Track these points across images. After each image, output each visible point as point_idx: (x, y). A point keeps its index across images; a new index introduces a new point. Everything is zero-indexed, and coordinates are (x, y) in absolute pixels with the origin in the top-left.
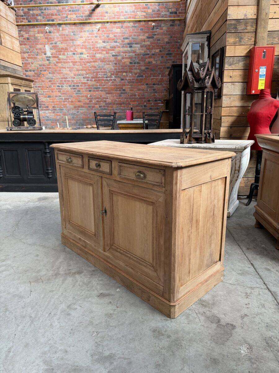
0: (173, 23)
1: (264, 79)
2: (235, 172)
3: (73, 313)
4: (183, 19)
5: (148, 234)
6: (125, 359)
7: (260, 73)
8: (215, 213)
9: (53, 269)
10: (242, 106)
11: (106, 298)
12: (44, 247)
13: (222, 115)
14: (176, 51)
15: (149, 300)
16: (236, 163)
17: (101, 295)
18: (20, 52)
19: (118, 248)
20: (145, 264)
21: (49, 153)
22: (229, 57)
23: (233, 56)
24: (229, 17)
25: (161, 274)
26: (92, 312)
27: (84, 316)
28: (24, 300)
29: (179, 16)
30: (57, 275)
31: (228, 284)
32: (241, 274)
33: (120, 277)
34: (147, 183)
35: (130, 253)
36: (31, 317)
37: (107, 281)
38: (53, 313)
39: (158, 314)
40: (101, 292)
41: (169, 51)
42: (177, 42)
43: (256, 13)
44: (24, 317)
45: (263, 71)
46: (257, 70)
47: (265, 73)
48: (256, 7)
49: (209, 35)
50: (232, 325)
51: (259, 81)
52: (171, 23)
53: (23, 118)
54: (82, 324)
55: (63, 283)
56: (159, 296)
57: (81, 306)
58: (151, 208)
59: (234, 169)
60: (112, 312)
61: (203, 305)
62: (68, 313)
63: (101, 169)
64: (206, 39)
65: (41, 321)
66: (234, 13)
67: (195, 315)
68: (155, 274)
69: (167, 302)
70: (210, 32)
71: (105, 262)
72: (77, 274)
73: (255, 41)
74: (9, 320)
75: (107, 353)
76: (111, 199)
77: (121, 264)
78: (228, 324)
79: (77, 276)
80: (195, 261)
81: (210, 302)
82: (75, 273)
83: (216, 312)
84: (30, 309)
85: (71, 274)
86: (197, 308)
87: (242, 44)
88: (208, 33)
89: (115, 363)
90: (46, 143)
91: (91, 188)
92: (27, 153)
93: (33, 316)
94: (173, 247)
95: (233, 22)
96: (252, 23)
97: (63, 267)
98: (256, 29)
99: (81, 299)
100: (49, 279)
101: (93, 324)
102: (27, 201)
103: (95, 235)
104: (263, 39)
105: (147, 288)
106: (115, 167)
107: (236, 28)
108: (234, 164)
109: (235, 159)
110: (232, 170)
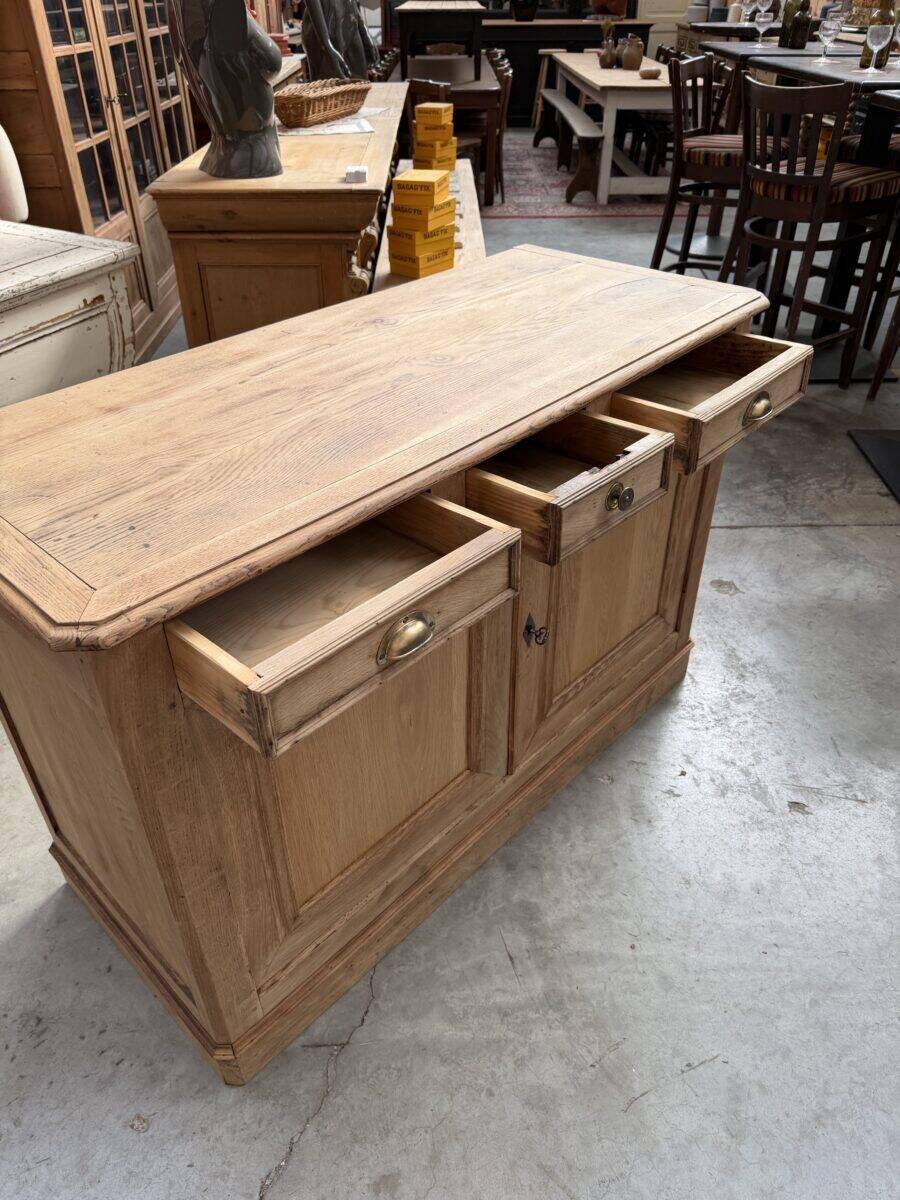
9: (511, 1035)
28: (745, 1071)
44: (825, 1027)
72: (538, 919)
74: (860, 1074)
79: (550, 919)
82: (533, 932)
85: (540, 943)
97: (487, 998)
108: (116, 324)
109: (114, 304)
110: (112, 349)
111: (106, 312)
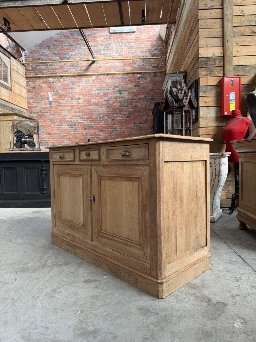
0: (156, 74)
1: (234, 102)
2: (215, 177)
3: (57, 295)
4: (164, 72)
5: (134, 211)
6: (110, 333)
7: (230, 98)
8: (198, 194)
9: (41, 262)
10: (218, 126)
11: (93, 283)
12: (34, 245)
13: (200, 134)
14: (158, 96)
15: (136, 283)
16: (215, 169)
17: (87, 281)
18: (26, 98)
19: (105, 234)
20: (131, 244)
21: (45, 170)
22: (203, 87)
23: (206, 85)
24: (201, 56)
25: (148, 250)
26: (77, 294)
27: (68, 298)
28: (8, 286)
29: (160, 69)
30: (43, 266)
31: (216, 271)
32: (229, 263)
33: (107, 265)
34: (132, 160)
35: (117, 236)
36: (13, 299)
37: (94, 270)
38: (36, 296)
39: (146, 296)
40: (88, 278)
41: (153, 96)
42: (159, 89)
43: (222, 52)
44: (6, 299)
45: (232, 96)
46: (227, 96)
47: (234, 98)
48: (222, 48)
49: (185, 74)
50: (223, 303)
51: (230, 104)
52: (154, 74)
53: (24, 141)
54: (66, 304)
55: (49, 272)
56: (147, 275)
57: (66, 290)
58: (136, 184)
59: (214, 174)
60: (98, 294)
61: (192, 287)
62: (52, 296)
63: (90, 158)
64: (183, 77)
65: (23, 302)
66: (204, 53)
67: (184, 296)
68: (142, 253)
69: (155, 280)
70: (186, 72)
71: (93, 252)
72: (65, 265)
73: (223, 74)
75: (91, 329)
76: (99, 185)
77: (109, 250)
78: (219, 302)
79: (64, 267)
80: (181, 240)
81: (199, 285)
82: (62, 265)
83: (206, 293)
84: (13, 293)
85: (59, 265)
86: (185, 290)
87: (213, 76)
88: (184, 73)
89: (99, 337)
90: (43, 161)
91: (81, 179)
92: (25, 171)
93: (15, 298)
94: (158, 218)
95: (204, 59)
96: (220, 59)
97: (51, 260)
98: (224, 64)
99: (67, 284)
100: (36, 269)
101: (77, 304)
102: (21, 214)
103: (83, 226)
104: (230, 72)
105: (135, 269)
106: (103, 153)
107: (207, 64)
108: (214, 170)
109: (214, 165)
110: (212, 176)
111: (212, 167)
